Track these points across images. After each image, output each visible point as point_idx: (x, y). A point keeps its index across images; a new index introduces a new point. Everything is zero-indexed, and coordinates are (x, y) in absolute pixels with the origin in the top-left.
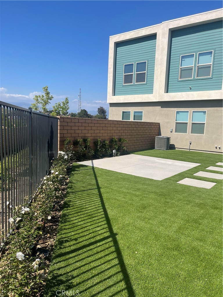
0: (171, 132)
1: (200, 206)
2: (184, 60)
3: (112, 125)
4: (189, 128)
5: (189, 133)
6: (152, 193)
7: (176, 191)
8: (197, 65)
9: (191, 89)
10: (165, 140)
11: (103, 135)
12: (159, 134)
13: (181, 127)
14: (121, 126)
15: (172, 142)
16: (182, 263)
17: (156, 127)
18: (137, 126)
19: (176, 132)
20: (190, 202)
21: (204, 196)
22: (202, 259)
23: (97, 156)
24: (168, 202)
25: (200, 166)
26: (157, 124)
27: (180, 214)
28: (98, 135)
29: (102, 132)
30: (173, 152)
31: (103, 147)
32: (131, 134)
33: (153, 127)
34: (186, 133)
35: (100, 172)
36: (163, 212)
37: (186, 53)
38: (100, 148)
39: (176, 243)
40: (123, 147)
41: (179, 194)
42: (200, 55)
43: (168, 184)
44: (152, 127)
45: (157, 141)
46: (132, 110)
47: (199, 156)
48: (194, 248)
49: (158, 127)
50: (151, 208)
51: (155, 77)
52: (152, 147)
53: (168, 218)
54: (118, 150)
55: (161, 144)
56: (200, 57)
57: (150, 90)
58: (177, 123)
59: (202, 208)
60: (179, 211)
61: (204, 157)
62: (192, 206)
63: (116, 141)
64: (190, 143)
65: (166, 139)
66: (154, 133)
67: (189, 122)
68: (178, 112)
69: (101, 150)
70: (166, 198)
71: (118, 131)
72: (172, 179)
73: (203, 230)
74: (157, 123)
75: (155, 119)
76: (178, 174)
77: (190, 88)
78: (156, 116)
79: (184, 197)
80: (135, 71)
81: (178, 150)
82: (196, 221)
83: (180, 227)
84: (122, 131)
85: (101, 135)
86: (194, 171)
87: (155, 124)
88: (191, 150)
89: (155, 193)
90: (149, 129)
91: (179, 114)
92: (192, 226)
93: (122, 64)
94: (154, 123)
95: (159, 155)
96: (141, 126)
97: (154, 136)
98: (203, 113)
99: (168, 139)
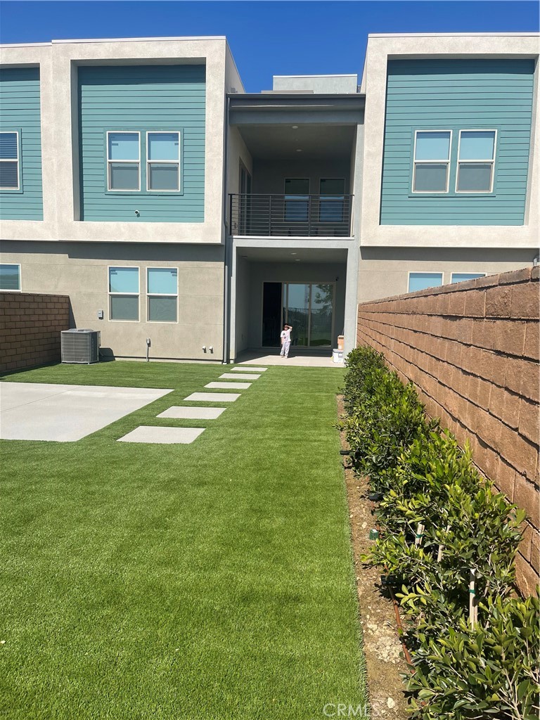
0: (100, 318)
1: (168, 486)
2: (117, 144)
4: (143, 308)
5: (143, 321)
6: (53, 476)
7: (114, 462)
8: (148, 161)
9: (138, 216)
10: (86, 339)
12: (71, 323)
13: (123, 306)
15: (104, 343)
16: (122, 630)
17: (58, 306)
18: (4, 305)
19: (112, 317)
20: (146, 481)
21: (178, 461)
22: (169, 607)
24: (93, 493)
25: (173, 395)
26: (61, 300)
27: (122, 515)
30: (110, 366)
34: (137, 319)
36: (79, 521)
37: (120, 128)
39: (111, 586)
41: (122, 468)
42: (153, 137)
43: (94, 447)
44: (49, 306)
45: (67, 342)
47: (170, 372)
48: (151, 587)
49: (66, 306)
50: (48, 517)
51: (45, 177)
52: (53, 358)
53: (93, 531)
55: (78, 349)
56: (152, 142)
57: (35, 211)
58: (112, 296)
59: (173, 490)
60: (120, 507)
61: (180, 372)
62: (152, 490)
64: (148, 342)
65: (91, 337)
66: (56, 323)
67: (141, 292)
68: (113, 270)
70: (88, 484)
72: (107, 433)
73: (173, 539)
74: (62, 296)
75: (56, 287)
76: (121, 419)
77: (137, 212)
78: (58, 279)
79: (132, 473)
81: (122, 362)
82: (158, 523)
83: (121, 546)
86: (157, 408)
87: (55, 300)
88: (151, 360)
89: (59, 475)
90: (39, 312)
91: (116, 274)
92: (150, 536)
94: (55, 296)
95: (73, 379)
96: (15, 305)
97: (58, 330)
98: (170, 274)
99: (94, 336)
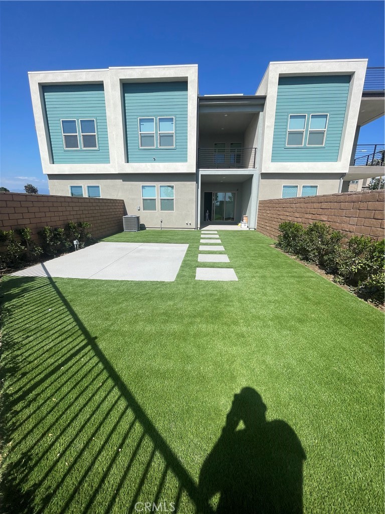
0: (139, 210)
2: (143, 124)
3: (63, 204)
4: (158, 204)
8: (158, 132)
9: (155, 160)
10: (134, 220)
11: (52, 220)
12: (125, 213)
13: (149, 204)
14: (77, 204)
15: (142, 222)
17: (120, 204)
18: (99, 204)
19: (144, 210)
23: (50, 254)
26: (121, 202)
28: (43, 220)
29: (48, 214)
30: (144, 232)
31: (57, 238)
32: (93, 215)
33: (117, 204)
34: (156, 210)
35: (70, 289)
37: (145, 116)
38: (51, 240)
40: (87, 235)
42: (161, 120)
43: (191, 286)
45: (125, 221)
46: (84, 184)
49: (123, 204)
51: (110, 142)
52: (119, 229)
54: (80, 240)
55: (131, 225)
56: (160, 123)
57: (106, 159)
58: (144, 199)
63: (74, 228)
64: (161, 221)
65: (136, 219)
66: (119, 213)
67: (158, 198)
68: (143, 187)
69: (55, 243)
71: (74, 213)
74: (121, 200)
75: (117, 195)
77: (154, 158)
78: (118, 192)
80: (79, 131)
81: (149, 230)
84: (81, 212)
85: (48, 220)
86: (193, 256)
87: (118, 202)
88: (162, 229)
90: (113, 207)
91: (145, 189)
93: (58, 119)
94: (118, 200)
96: (103, 204)
97: (121, 216)
98: (170, 188)
